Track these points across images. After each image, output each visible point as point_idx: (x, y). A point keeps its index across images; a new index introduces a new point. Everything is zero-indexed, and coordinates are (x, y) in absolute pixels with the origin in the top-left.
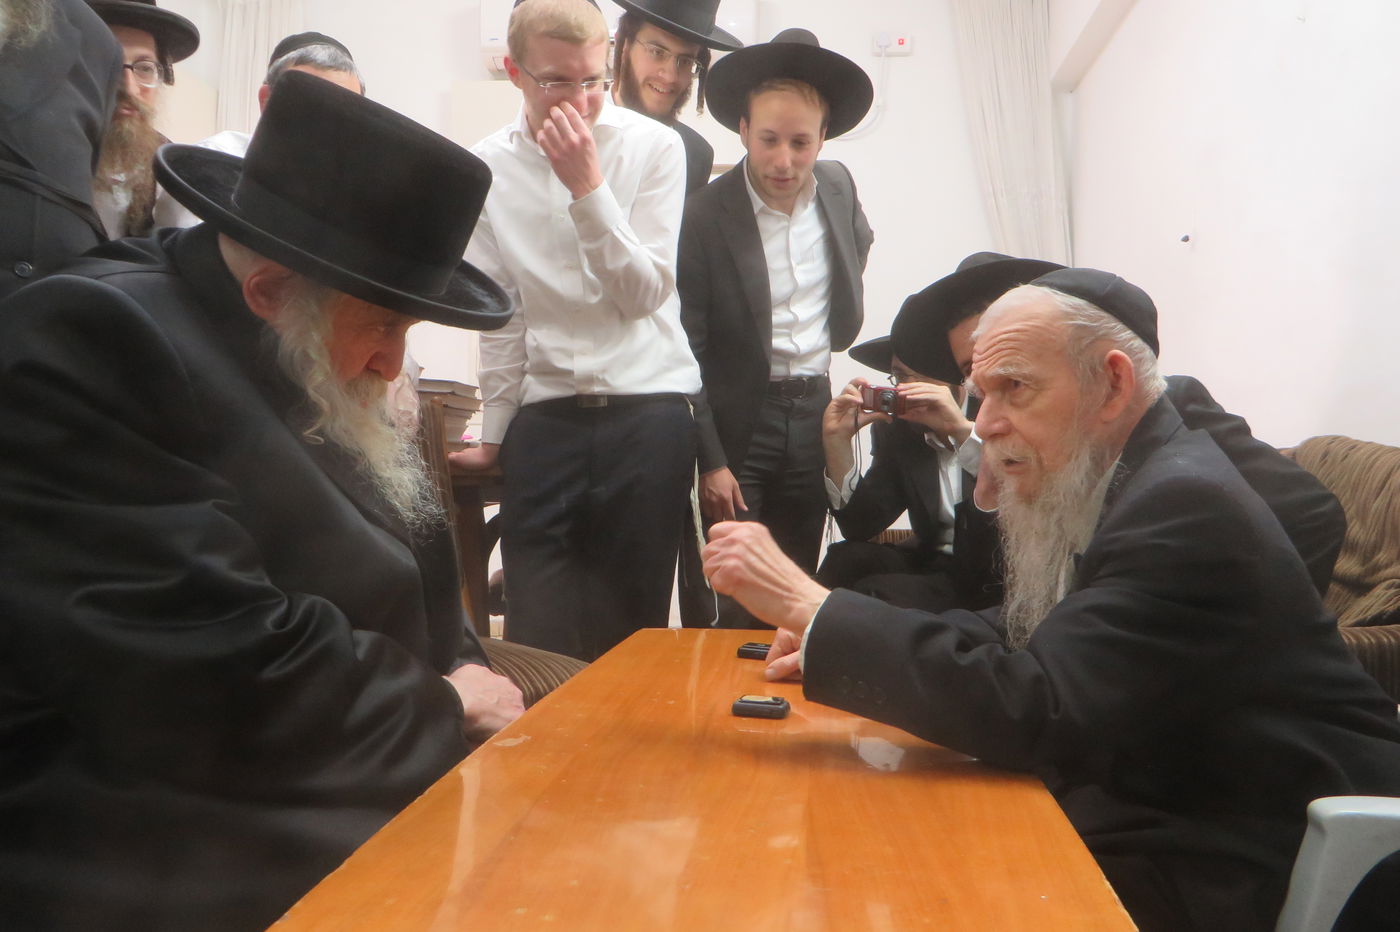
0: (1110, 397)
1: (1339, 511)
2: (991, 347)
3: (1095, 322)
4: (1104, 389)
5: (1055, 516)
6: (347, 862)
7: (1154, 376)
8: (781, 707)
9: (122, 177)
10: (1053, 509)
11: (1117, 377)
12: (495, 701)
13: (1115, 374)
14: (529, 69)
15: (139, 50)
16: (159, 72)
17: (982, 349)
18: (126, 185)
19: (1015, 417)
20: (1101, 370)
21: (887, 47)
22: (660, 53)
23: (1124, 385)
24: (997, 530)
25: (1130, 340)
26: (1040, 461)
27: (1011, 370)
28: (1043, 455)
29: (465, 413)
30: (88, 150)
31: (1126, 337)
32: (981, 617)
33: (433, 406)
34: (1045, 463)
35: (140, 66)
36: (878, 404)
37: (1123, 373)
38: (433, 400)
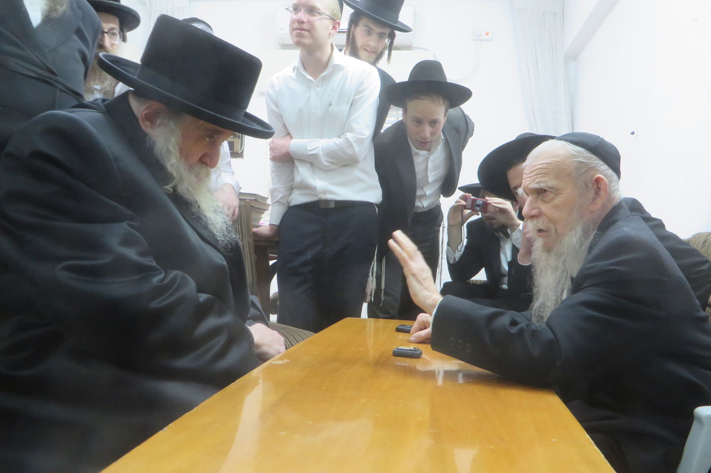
0: (594, 199)
2: (533, 172)
3: (588, 160)
4: (592, 194)
5: (562, 259)
8: (418, 352)
9: (98, 87)
10: (561, 256)
11: (599, 189)
12: (270, 340)
13: (598, 187)
15: (110, 24)
16: (120, 36)
17: (528, 172)
18: (100, 91)
19: (544, 208)
20: (591, 185)
21: (480, 36)
22: (369, 32)
23: (602, 193)
25: (606, 170)
26: (556, 230)
27: (542, 185)
28: (558, 227)
29: (262, 211)
30: (81, 68)
31: (603, 170)
32: (522, 315)
33: (246, 205)
34: (559, 232)
35: (111, 32)
36: (474, 207)
37: (602, 187)
38: (246, 202)
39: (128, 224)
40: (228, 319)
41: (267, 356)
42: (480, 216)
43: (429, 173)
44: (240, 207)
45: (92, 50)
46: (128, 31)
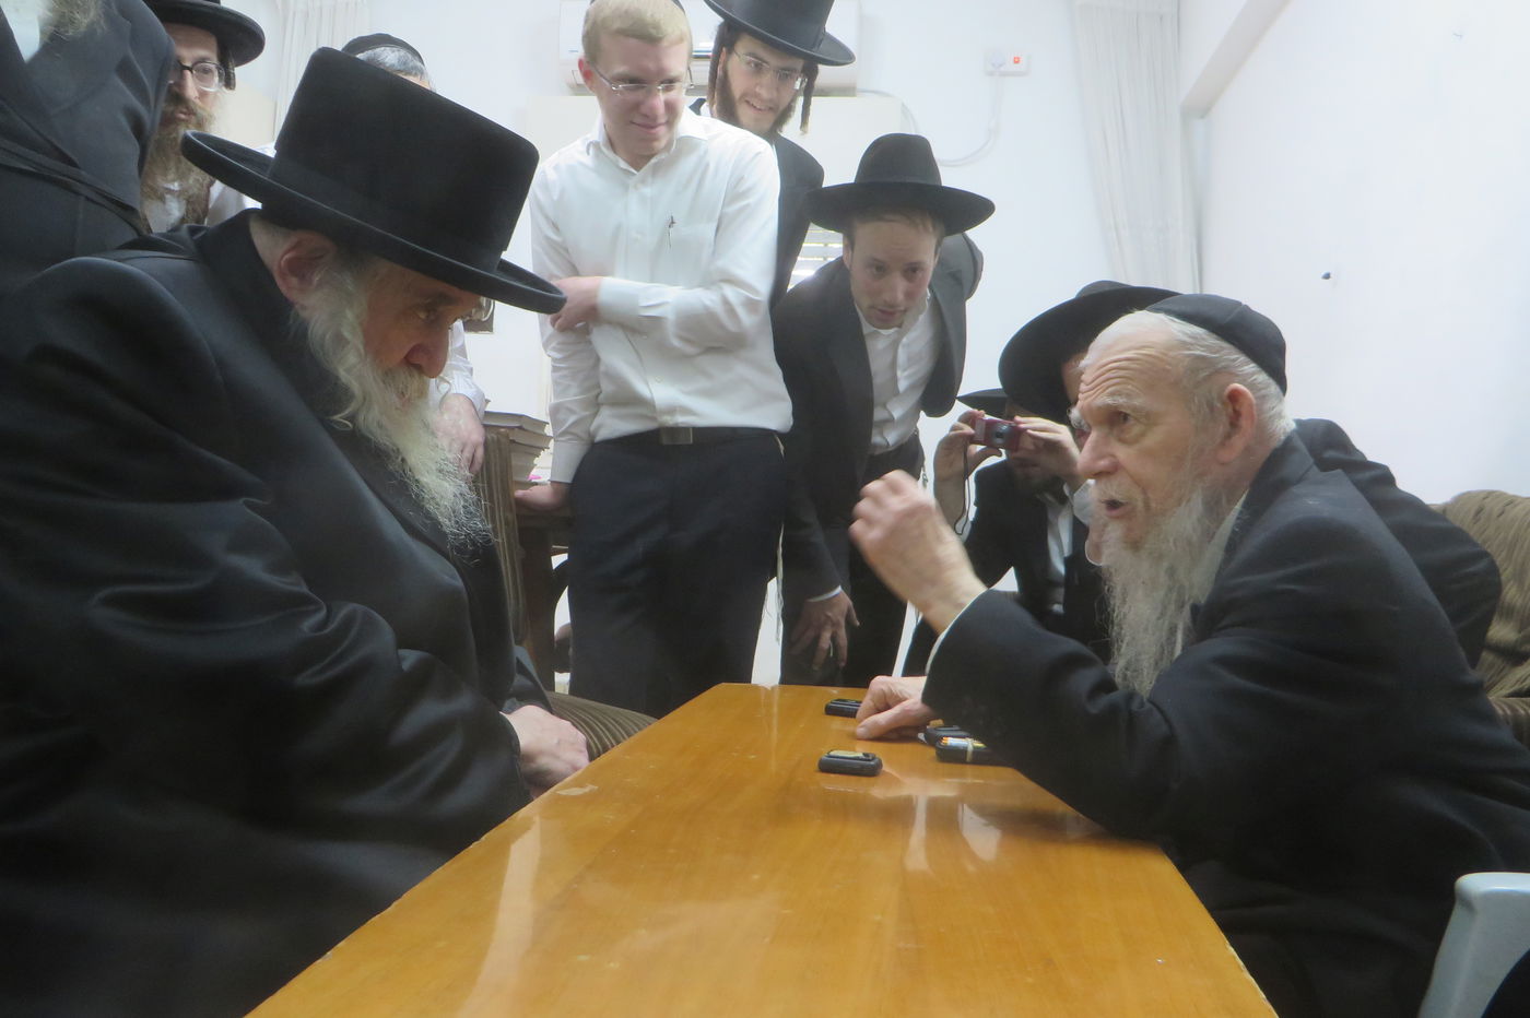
0: (1228, 436)
1: (1493, 570)
2: (1101, 376)
3: (1215, 353)
4: (1222, 427)
5: (1165, 564)
6: (395, 903)
7: (1280, 416)
8: (872, 763)
9: (175, 186)
10: (1161, 557)
11: (1237, 414)
12: (555, 741)
13: (1234, 410)
14: (602, 72)
15: (197, 50)
16: (220, 75)
17: (1089, 379)
18: (179, 194)
19: (1122, 453)
20: (1219, 405)
21: (1001, 65)
22: (758, 67)
23: (1244, 422)
24: (1100, 578)
25: (1253, 374)
26: (1147, 503)
27: (1121, 400)
28: (1151, 497)
29: (534, 450)
30: (133, 148)
31: (1247, 373)
33: (498, 440)
34: (1153, 505)
35: (200, 68)
36: (990, 438)
37: (1244, 410)
38: (498, 433)
39: (246, 503)
40: (464, 702)
41: (549, 778)
42: (1004, 457)
43: (899, 373)
44: (486, 445)
45: (155, 106)
46: (237, 66)
